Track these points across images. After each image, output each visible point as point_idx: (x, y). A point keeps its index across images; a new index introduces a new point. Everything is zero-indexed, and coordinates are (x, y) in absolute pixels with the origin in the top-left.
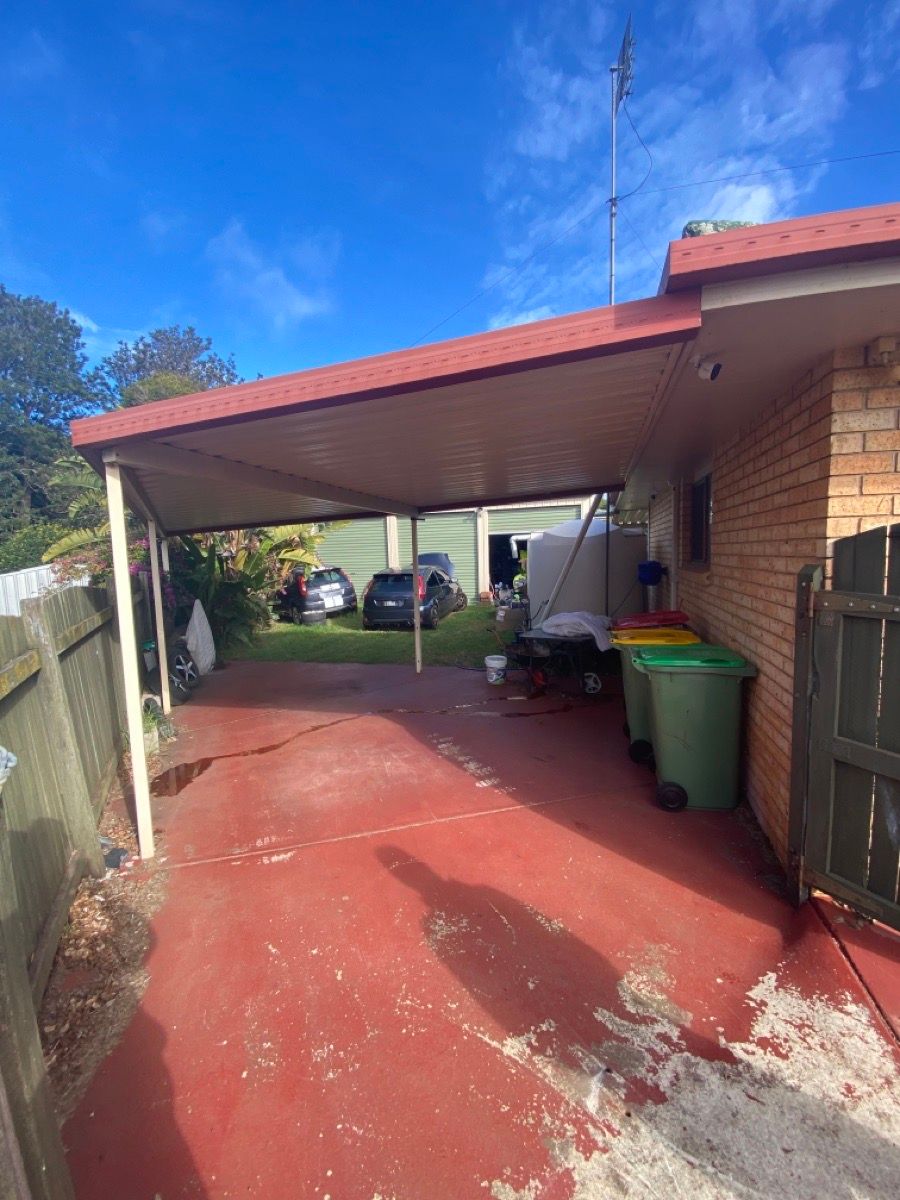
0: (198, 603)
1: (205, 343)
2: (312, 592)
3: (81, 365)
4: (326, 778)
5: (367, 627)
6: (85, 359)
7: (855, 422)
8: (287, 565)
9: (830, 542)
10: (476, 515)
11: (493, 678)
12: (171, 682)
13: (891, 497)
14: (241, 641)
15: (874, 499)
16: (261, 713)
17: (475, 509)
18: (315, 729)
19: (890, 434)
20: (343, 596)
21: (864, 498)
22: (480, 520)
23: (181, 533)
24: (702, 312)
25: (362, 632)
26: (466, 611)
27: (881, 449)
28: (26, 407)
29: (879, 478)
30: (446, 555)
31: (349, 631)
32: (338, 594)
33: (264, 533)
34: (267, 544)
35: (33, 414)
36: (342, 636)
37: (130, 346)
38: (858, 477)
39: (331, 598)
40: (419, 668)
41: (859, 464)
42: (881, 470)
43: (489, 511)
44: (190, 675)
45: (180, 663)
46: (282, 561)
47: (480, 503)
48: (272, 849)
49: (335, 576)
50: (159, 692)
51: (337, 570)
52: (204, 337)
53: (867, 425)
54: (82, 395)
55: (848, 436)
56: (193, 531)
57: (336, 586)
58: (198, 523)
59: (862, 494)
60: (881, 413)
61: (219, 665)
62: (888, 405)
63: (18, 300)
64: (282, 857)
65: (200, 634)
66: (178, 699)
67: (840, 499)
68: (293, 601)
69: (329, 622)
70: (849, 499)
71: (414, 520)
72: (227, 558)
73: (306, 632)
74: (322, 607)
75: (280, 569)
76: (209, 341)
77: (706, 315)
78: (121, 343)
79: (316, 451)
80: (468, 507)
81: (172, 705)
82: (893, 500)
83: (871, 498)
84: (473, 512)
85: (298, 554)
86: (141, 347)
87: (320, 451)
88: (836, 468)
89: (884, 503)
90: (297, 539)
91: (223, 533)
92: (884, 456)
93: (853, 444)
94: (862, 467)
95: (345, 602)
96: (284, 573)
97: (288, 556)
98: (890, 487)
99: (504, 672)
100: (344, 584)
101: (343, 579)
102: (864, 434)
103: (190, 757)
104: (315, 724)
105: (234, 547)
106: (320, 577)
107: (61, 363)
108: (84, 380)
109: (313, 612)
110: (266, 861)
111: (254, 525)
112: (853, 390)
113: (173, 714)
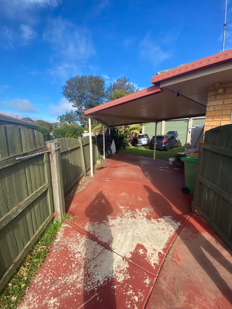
0: (113, 141)
1: (127, 80)
2: (140, 140)
3: (104, 89)
4: (121, 173)
5: (150, 149)
6: (105, 88)
7: (212, 103)
8: (134, 133)
9: (204, 132)
10: (188, 120)
11: (170, 163)
12: (105, 154)
13: (220, 121)
14: (122, 149)
15: (216, 122)
16: (118, 162)
17: (188, 119)
18: (125, 166)
19: (221, 106)
20: (147, 141)
21: (213, 122)
22: (189, 122)
23: (113, 126)
24: (160, 88)
25: (149, 150)
26: (181, 148)
27: (219, 110)
28: (95, 100)
29: (218, 117)
30: (177, 132)
31: (146, 149)
32: (146, 141)
33: (128, 126)
34: (129, 129)
35: (96, 101)
36: (144, 150)
37: (112, 84)
38: (212, 117)
39: (144, 141)
40: (154, 159)
41: (213, 114)
42: (219, 115)
43: (193, 119)
44: (110, 154)
45: (108, 151)
46: (133, 133)
47: (190, 116)
48: (108, 179)
49: (146, 136)
50: (103, 156)
51: (146, 135)
52: (127, 79)
53: (216, 104)
54: (104, 96)
55: (211, 107)
56: (115, 126)
57: (146, 139)
58: (116, 124)
59: (213, 121)
60: (219, 101)
61: (116, 153)
62: (222, 98)
63: (94, 77)
64: (108, 181)
65: (113, 147)
66: (107, 157)
67: (207, 122)
68: (135, 141)
69: (143, 147)
70: (210, 122)
71: (156, 123)
72: (121, 132)
73: (136, 149)
74: (141, 143)
75: (132, 134)
76: (128, 79)
77: (161, 89)
78: (111, 84)
79: (143, 107)
80: (185, 118)
81: (105, 158)
82: (221, 122)
83: (215, 121)
84: (187, 119)
85: (136, 131)
86: (114, 84)
87: (144, 106)
88: (207, 115)
89: (218, 123)
90: (136, 127)
91: (120, 126)
92: (219, 111)
93: (211, 109)
94: (214, 114)
95: (147, 143)
96: (133, 135)
97: (133, 131)
98: (220, 119)
99: (174, 162)
100: (148, 138)
101: (148, 137)
102: (214, 106)
103: (104, 166)
104: (126, 165)
105: (121, 130)
106: (143, 136)
107: (100, 90)
108: (105, 93)
109: (139, 144)
110: (106, 180)
111: (126, 125)
112: (213, 95)
113: (105, 160)
